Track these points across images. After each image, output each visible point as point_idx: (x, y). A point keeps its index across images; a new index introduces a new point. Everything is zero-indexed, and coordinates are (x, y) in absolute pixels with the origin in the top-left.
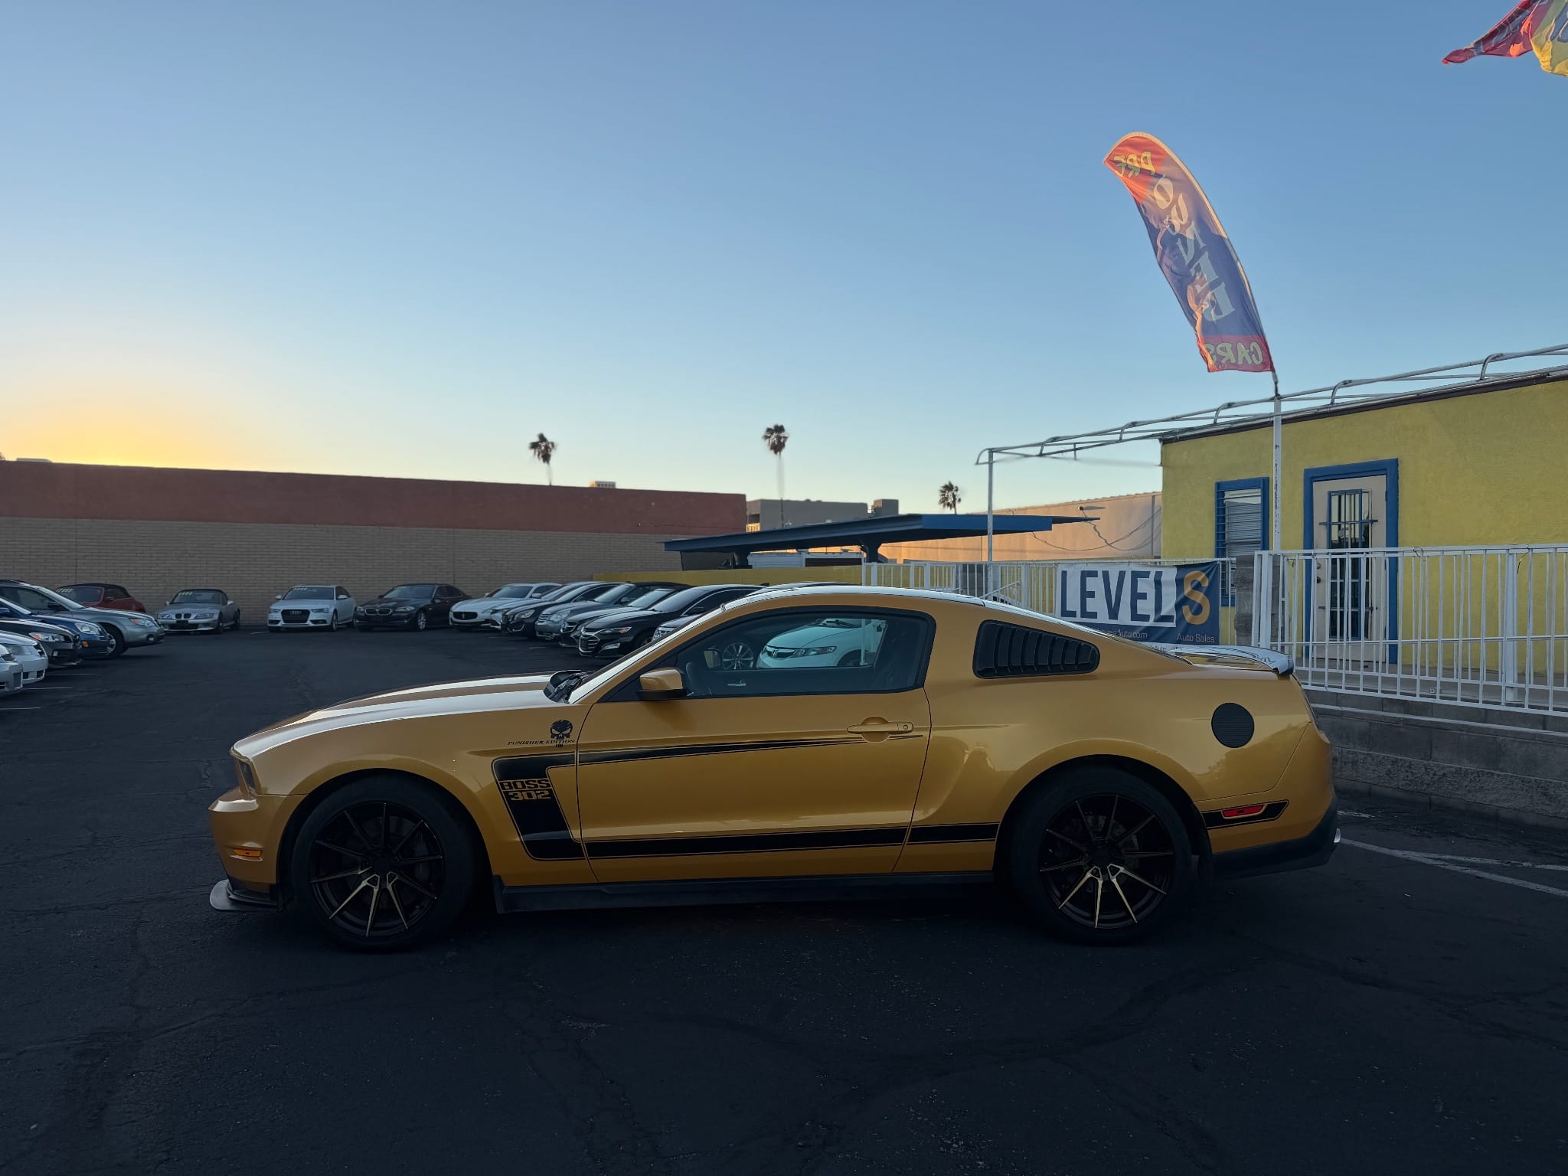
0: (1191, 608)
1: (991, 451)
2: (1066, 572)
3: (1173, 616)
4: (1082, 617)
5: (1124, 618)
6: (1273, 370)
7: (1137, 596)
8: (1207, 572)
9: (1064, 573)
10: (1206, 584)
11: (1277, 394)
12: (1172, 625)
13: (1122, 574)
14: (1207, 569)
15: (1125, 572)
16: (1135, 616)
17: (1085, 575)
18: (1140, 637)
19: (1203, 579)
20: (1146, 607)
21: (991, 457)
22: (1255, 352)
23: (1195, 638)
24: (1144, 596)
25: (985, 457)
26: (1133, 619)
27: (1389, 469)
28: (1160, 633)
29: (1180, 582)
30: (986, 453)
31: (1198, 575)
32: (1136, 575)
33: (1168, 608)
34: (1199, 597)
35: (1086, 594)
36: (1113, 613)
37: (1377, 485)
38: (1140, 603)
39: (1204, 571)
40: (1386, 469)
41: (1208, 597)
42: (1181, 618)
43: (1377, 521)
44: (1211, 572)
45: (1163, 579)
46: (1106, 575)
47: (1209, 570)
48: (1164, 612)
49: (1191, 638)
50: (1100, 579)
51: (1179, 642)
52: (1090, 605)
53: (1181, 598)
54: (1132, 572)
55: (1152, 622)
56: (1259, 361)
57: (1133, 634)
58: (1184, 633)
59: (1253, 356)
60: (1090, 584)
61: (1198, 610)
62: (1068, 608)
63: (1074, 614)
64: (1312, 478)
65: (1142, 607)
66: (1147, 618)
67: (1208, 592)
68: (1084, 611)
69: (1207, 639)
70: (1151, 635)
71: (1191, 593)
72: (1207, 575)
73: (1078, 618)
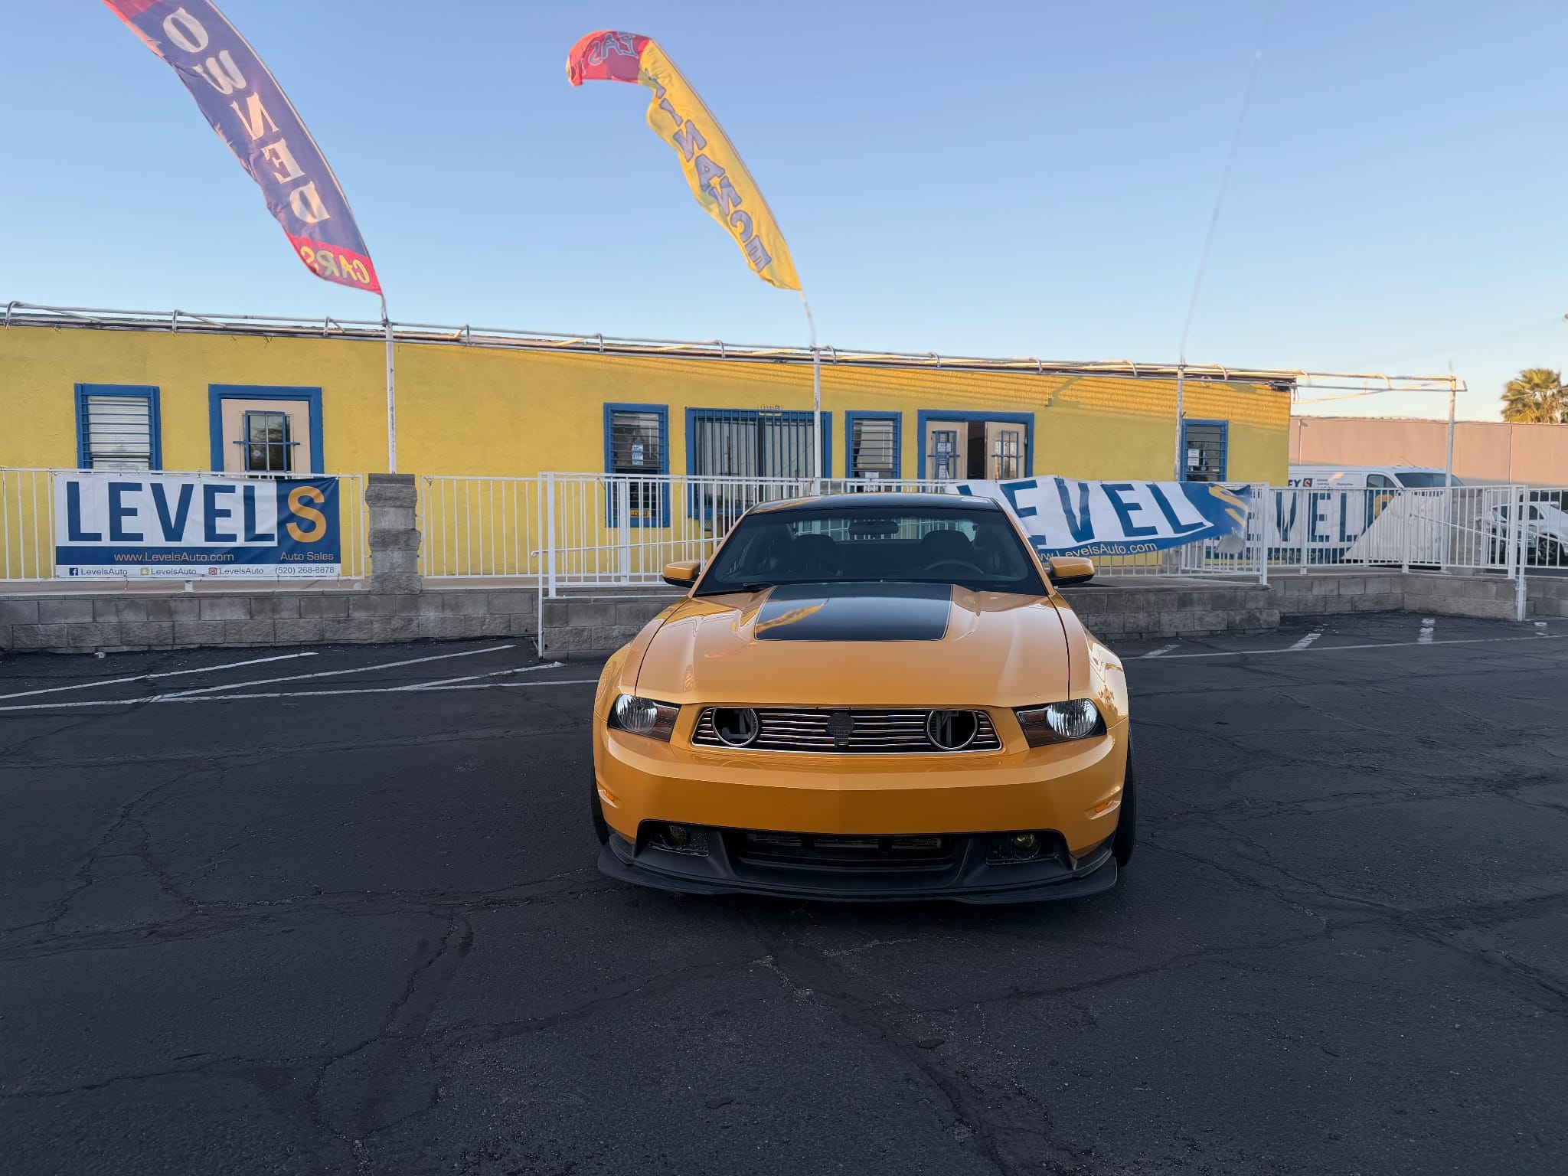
0: (299, 526)
2: (76, 485)
3: (273, 535)
4: (112, 539)
5: (194, 535)
6: (381, 294)
7: (212, 513)
8: (322, 487)
9: (73, 488)
10: (321, 500)
11: (387, 320)
12: (274, 544)
13: (187, 491)
14: (322, 485)
15: (192, 486)
16: (210, 533)
17: (115, 489)
18: (222, 558)
19: (316, 496)
20: (233, 525)
22: (360, 270)
23: (306, 556)
24: (226, 513)
26: (207, 539)
27: (312, 397)
28: (253, 554)
29: (282, 500)
31: (311, 491)
32: (210, 491)
33: (267, 521)
34: (311, 514)
35: (117, 512)
36: (174, 532)
37: (297, 410)
38: (219, 521)
39: (317, 487)
40: (308, 396)
41: (322, 513)
42: (284, 536)
43: (299, 444)
44: (327, 488)
45: (257, 493)
46: (158, 491)
47: (325, 486)
48: (259, 530)
49: (301, 557)
50: (147, 494)
51: (284, 562)
52: (128, 525)
53: (284, 515)
54: (205, 486)
55: (240, 542)
56: (367, 280)
57: (209, 558)
58: (288, 551)
59: (358, 274)
60: (127, 499)
61: (310, 526)
62: (85, 528)
63: (97, 537)
64: (221, 394)
65: (222, 525)
66: (233, 538)
67: (322, 509)
68: (116, 533)
69: (324, 557)
70: (239, 556)
71: (299, 510)
72: (323, 492)
73: (106, 542)
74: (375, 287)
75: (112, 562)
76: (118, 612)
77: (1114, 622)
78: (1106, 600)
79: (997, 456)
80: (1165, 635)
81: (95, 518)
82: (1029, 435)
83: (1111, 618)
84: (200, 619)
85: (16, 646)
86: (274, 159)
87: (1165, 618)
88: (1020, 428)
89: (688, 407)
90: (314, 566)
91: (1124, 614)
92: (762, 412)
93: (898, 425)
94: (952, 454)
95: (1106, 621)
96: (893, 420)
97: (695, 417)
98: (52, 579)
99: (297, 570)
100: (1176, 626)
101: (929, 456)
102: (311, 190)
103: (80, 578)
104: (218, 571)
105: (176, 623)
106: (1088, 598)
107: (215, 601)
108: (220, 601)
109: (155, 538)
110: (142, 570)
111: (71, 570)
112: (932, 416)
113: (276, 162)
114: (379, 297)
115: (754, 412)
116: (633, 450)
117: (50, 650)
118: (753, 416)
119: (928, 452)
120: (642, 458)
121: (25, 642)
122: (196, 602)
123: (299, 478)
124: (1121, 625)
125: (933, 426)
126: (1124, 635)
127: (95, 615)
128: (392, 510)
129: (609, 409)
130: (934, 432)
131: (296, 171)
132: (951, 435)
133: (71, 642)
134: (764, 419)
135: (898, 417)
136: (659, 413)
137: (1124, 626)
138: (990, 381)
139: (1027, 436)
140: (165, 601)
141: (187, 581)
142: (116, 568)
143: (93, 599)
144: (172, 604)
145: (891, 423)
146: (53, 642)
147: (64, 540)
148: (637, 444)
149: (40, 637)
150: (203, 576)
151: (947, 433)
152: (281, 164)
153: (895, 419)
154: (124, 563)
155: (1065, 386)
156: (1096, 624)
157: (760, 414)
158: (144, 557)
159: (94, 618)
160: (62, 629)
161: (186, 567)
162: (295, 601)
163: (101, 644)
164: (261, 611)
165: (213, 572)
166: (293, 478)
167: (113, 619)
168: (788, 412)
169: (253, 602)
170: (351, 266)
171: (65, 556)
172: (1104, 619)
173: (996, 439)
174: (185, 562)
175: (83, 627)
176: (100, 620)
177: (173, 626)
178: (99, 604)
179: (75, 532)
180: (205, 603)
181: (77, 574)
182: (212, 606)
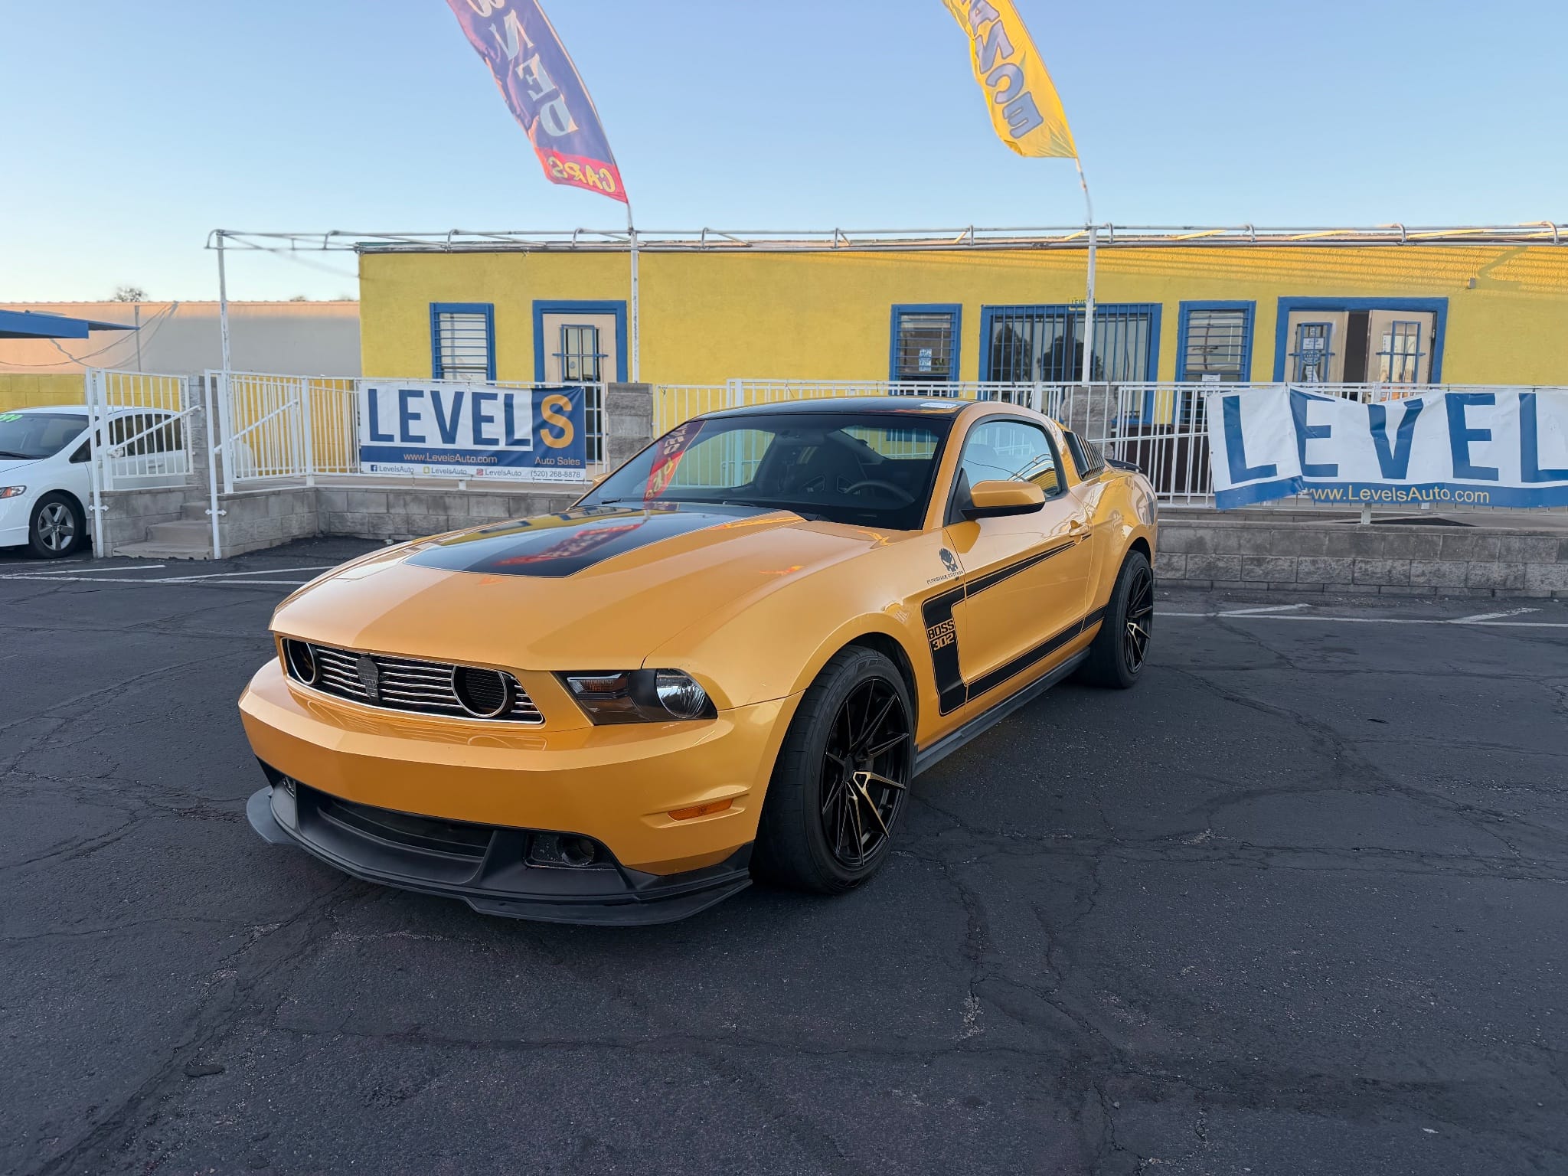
0: (551, 432)
1: (221, 234)
2: (375, 391)
3: (529, 440)
4: (402, 440)
5: (464, 440)
6: (627, 202)
7: (479, 419)
8: (570, 396)
9: (372, 393)
10: (569, 408)
11: (632, 229)
12: (529, 448)
13: (459, 397)
14: (569, 394)
15: (462, 393)
16: (478, 439)
17: (404, 395)
18: (488, 460)
19: (566, 404)
20: (494, 430)
21: (220, 241)
22: (605, 179)
23: (556, 461)
24: (490, 419)
25: (214, 243)
26: (475, 443)
27: (618, 309)
28: (513, 457)
29: (536, 407)
30: (214, 237)
31: (559, 399)
32: (477, 398)
33: (524, 428)
34: (561, 421)
35: (406, 417)
36: (449, 436)
37: (606, 323)
38: (485, 426)
39: (566, 395)
40: (615, 309)
41: (571, 421)
42: (538, 442)
43: (607, 356)
44: (574, 397)
45: (515, 402)
46: (436, 396)
47: (572, 395)
48: (517, 436)
49: (552, 462)
50: (428, 399)
51: (538, 465)
52: (414, 428)
53: (539, 421)
54: (473, 393)
55: (502, 446)
56: (613, 189)
57: (477, 460)
58: (544, 456)
59: (604, 183)
60: (413, 405)
61: (560, 433)
62: (381, 431)
63: (390, 438)
64: (542, 309)
65: (488, 431)
66: (495, 442)
67: (571, 417)
68: (405, 436)
69: (571, 462)
70: (501, 459)
71: (551, 417)
72: (571, 400)
73: (397, 443)
74: (620, 195)
75: (402, 461)
76: (405, 505)
77: (1451, 572)
78: (1441, 544)
79: (1385, 353)
80: (1531, 594)
81: (389, 423)
82: (1439, 327)
83: (1446, 567)
84: (468, 514)
85: (332, 530)
86: (527, 76)
87: (1534, 572)
88: (1426, 319)
89: (985, 304)
90: (563, 470)
91: (1468, 562)
92: (1073, 306)
93: (1250, 317)
94: (1324, 352)
95: (1439, 570)
96: (1243, 311)
97: (992, 317)
98: (359, 474)
99: (549, 474)
100: (1551, 584)
101: (1290, 355)
102: (560, 104)
103: (378, 474)
104: (484, 472)
105: (450, 518)
106: (1412, 540)
107: (481, 499)
108: (484, 499)
109: (434, 441)
110: (425, 468)
111: (372, 466)
112: (1298, 305)
113: (530, 80)
114: (625, 204)
115: (1063, 307)
116: (921, 355)
117: (356, 535)
118: (1061, 311)
119: (1290, 348)
120: (929, 364)
121: (338, 528)
122: (466, 499)
123: (551, 387)
124: (1463, 577)
125: (1297, 318)
126: (1466, 590)
127: (388, 506)
128: (628, 418)
129: (897, 311)
130: (1299, 325)
131: (548, 85)
132: (1325, 327)
133: (371, 529)
134: (1074, 315)
135: (1250, 308)
136: (951, 313)
137: (1466, 579)
138: (1386, 258)
139: (1434, 327)
140: (441, 497)
141: (461, 480)
142: (405, 466)
143: (387, 493)
144: (447, 500)
145: (1241, 315)
146: (358, 528)
147: (366, 441)
148: (925, 349)
149: (349, 524)
150: (472, 476)
151: (1321, 326)
152: (535, 80)
153: (1246, 310)
154: (411, 461)
155: (1500, 261)
156: (1423, 574)
157: (1070, 309)
158: (426, 458)
159: (388, 510)
160: (364, 518)
161: (459, 468)
162: (545, 503)
163: (393, 532)
164: (517, 510)
165: (480, 472)
166: (547, 387)
167: (402, 511)
168: (1104, 306)
169: (511, 500)
170: (598, 176)
171: (369, 455)
172: (1435, 568)
173: (1386, 332)
174: (458, 463)
175: (379, 516)
176: (392, 511)
177: (448, 520)
178: (391, 497)
179: (375, 435)
180: (473, 500)
181: (376, 470)
182: (478, 503)
